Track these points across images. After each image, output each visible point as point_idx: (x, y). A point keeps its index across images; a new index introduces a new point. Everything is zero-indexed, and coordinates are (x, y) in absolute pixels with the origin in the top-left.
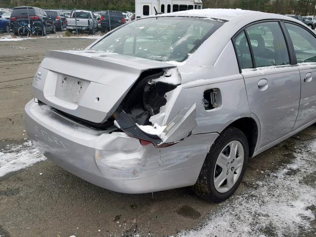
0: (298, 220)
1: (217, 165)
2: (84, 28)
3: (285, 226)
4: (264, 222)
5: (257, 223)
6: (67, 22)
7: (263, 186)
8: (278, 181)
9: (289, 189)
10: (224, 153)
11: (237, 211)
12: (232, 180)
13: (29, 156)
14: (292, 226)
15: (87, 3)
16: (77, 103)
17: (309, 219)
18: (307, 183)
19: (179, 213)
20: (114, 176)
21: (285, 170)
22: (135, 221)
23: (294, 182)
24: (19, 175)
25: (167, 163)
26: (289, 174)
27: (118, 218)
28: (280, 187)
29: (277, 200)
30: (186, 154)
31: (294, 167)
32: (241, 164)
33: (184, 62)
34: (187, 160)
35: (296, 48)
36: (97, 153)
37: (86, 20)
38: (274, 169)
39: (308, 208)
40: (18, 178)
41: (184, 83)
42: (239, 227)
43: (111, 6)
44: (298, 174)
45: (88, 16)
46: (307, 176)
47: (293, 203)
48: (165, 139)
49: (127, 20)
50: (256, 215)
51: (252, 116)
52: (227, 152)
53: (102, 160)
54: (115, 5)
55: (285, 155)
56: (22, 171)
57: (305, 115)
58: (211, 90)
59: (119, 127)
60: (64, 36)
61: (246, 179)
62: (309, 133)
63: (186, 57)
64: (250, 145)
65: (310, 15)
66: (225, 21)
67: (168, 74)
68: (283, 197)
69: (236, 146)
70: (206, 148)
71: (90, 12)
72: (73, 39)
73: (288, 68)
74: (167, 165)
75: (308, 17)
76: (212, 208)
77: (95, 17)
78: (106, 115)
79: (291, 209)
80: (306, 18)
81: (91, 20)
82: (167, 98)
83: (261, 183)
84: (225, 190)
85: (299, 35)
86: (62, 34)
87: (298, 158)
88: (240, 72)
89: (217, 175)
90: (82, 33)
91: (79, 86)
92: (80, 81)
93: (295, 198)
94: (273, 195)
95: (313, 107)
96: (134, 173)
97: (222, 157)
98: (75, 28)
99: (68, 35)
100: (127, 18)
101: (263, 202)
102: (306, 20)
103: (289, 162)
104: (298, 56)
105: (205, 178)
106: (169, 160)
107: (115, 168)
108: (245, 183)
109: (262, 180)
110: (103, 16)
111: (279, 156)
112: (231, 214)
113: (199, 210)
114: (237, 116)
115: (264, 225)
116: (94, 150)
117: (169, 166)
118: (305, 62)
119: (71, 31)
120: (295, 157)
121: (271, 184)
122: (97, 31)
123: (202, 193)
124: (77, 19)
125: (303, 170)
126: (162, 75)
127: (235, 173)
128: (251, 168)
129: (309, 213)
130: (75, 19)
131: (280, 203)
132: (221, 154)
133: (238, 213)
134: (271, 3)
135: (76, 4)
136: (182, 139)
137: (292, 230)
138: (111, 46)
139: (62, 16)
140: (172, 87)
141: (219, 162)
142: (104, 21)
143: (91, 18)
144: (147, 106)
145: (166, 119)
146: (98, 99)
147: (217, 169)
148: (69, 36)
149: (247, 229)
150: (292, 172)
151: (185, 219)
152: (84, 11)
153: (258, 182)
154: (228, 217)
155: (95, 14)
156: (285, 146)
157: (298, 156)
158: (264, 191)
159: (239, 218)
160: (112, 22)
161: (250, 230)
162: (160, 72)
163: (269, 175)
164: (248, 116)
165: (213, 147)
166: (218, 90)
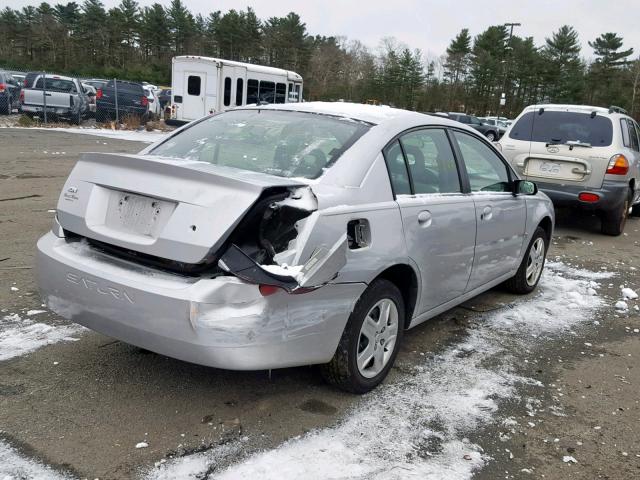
0: (475, 412)
1: (363, 335)
2: (60, 112)
3: (458, 418)
4: (428, 416)
5: (418, 416)
6: (22, 96)
7: (424, 371)
8: (444, 365)
9: (461, 375)
10: (372, 316)
11: (389, 403)
12: (381, 360)
13: (22, 338)
14: (467, 419)
15: (57, 58)
16: (149, 235)
17: (490, 409)
18: (486, 367)
19: (304, 409)
20: (219, 341)
21: (456, 351)
22: (237, 421)
23: (468, 366)
24: (14, 366)
25: (296, 323)
26: (461, 356)
27: (208, 419)
28: (449, 372)
29: (445, 388)
30: (321, 312)
31: (469, 347)
32: (394, 336)
33: (318, 180)
34: (322, 320)
35: (470, 170)
36: (193, 308)
37: (67, 95)
38: (439, 350)
39: (488, 397)
40: (15, 370)
41: (321, 209)
42: (393, 422)
43: (109, 69)
44: (474, 356)
45: (68, 88)
46: (487, 359)
47: (468, 392)
48: (303, 281)
49: (152, 101)
50: (416, 407)
51: (411, 264)
52: (376, 316)
53: (201, 319)
54: (119, 67)
55: (454, 332)
56: (17, 359)
57: (481, 273)
58: (356, 222)
59: (228, 269)
60: (16, 125)
61: (399, 364)
62: (488, 302)
63: (319, 174)
64: (406, 307)
65: (492, 115)
66: (372, 125)
67: (297, 195)
68: (454, 385)
69: (388, 308)
70: (349, 304)
71: (75, 80)
72: (38, 131)
73: (458, 197)
74: (295, 327)
75: (487, 118)
76: (353, 401)
77: (84, 90)
78: (208, 251)
79: (464, 399)
80: (484, 121)
81: (76, 96)
82: (298, 229)
83: (421, 368)
84: (370, 374)
85: (474, 151)
86: (12, 121)
87: (474, 336)
88: (395, 199)
89: (361, 350)
90: (56, 122)
91: (154, 210)
92: (156, 201)
93: (471, 385)
94: (440, 383)
95: (493, 261)
96: (250, 336)
97: (369, 323)
98: (40, 109)
99: (23, 122)
100: (151, 97)
101: (425, 391)
102: (486, 124)
103: (461, 341)
104: (472, 182)
105: (345, 352)
106: (299, 319)
107: (221, 330)
108: (398, 369)
109: (423, 364)
110: (101, 91)
111: (445, 332)
112: (381, 407)
113: (333, 404)
114: (391, 261)
115: (429, 419)
116: (187, 303)
117: (300, 329)
118: (482, 190)
119: (30, 114)
120: (468, 335)
121: (436, 369)
122: (87, 118)
123: (339, 375)
124: (47, 92)
125: (481, 351)
126: (288, 196)
127: (385, 350)
128: (405, 350)
129: (490, 403)
130: (41, 93)
131: (449, 392)
132: (368, 318)
133: (391, 405)
134: (424, 90)
135: (32, 58)
136: (325, 284)
137: (467, 423)
138: (192, 151)
139: (10, 82)
140: (305, 214)
141: (364, 330)
142: (104, 99)
143: (75, 91)
144: (264, 242)
145: (297, 258)
146: (194, 228)
147: (362, 340)
148: (27, 125)
149: (405, 423)
150: (466, 354)
151: (314, 416)
152: (62, 77)
153: (416, 367)
154: (377, 411)
155: (83, 85)
156: (454, 319)
157: (474, 333)
158: (425, 378)
159: (393, 412)
160: (122, 102)
161: (409, 425)
162: (283, 191)
163: (432, 358)
164: (406, 263)
165: (357, 305)
166: (366, 221)
